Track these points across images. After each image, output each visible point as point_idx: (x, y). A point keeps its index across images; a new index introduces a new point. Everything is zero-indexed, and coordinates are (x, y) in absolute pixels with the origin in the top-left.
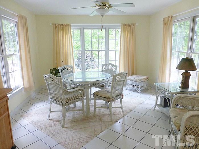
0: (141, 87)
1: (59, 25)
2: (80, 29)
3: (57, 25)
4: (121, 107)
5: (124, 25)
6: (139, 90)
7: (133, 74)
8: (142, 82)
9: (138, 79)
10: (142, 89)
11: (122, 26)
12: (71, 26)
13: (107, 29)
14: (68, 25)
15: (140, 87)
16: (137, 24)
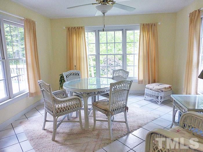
0: (161, 98)
1: (72, 28)
2: (95, 31)
3: (70, 28)
4: (125, 122)
5: (143, 25)
6: (158, 102)
7: (154, 82)
8: (162, 91)
9: (157, 88)
10: (162, 100)
11: (141, 26)
12: (85, 29)
13: (124, 30)
14: (82, 28)
15: (159, 98)
16: (159, 24)
